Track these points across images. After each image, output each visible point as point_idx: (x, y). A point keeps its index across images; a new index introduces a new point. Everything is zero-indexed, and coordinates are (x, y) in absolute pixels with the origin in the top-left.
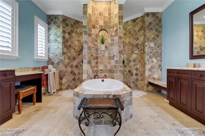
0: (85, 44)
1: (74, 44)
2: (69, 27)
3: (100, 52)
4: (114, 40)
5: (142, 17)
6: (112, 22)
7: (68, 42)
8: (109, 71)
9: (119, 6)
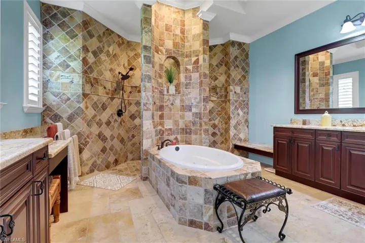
0: (147, 81)
1: (103, 78)
2: (95, 39)
3: (166, 97)
4: (192, 78)
5: (222, 45)
6: (188, 46)
7: (92, 71)
8: (181, 131)
9: (203, 23)
